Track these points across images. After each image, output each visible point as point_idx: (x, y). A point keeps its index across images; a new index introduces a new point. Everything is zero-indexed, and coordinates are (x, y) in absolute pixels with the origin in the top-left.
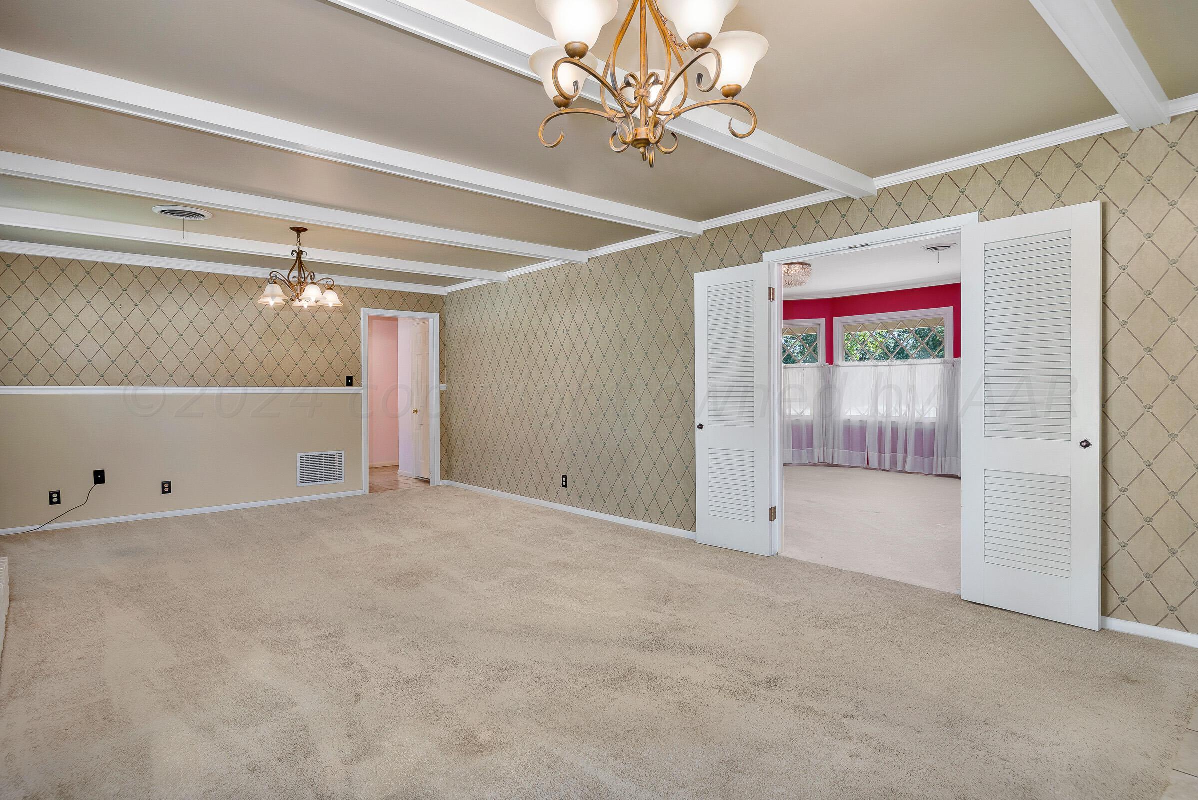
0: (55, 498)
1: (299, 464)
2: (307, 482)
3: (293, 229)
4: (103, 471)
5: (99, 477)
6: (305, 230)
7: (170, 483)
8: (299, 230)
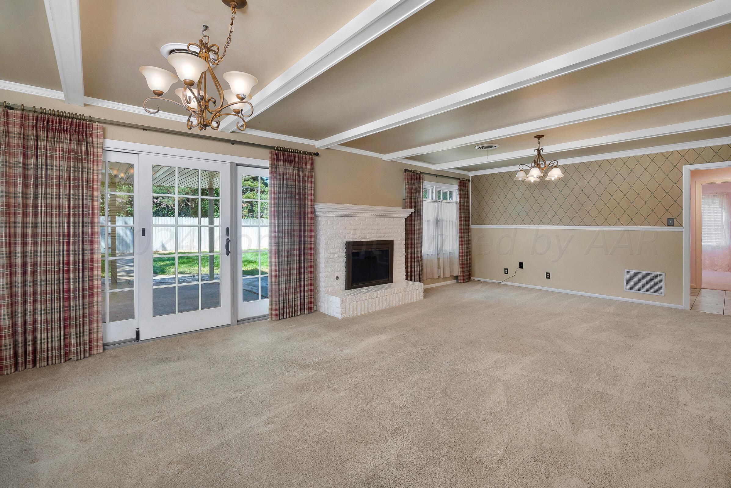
0: (506, 271)
1: (626, 277)
2: (631, 289)
3: (536, 137)
4: (523, 263)
5: (521, 265)
6: (543, 136)
7: (549, 274)
8: (539, 137)
